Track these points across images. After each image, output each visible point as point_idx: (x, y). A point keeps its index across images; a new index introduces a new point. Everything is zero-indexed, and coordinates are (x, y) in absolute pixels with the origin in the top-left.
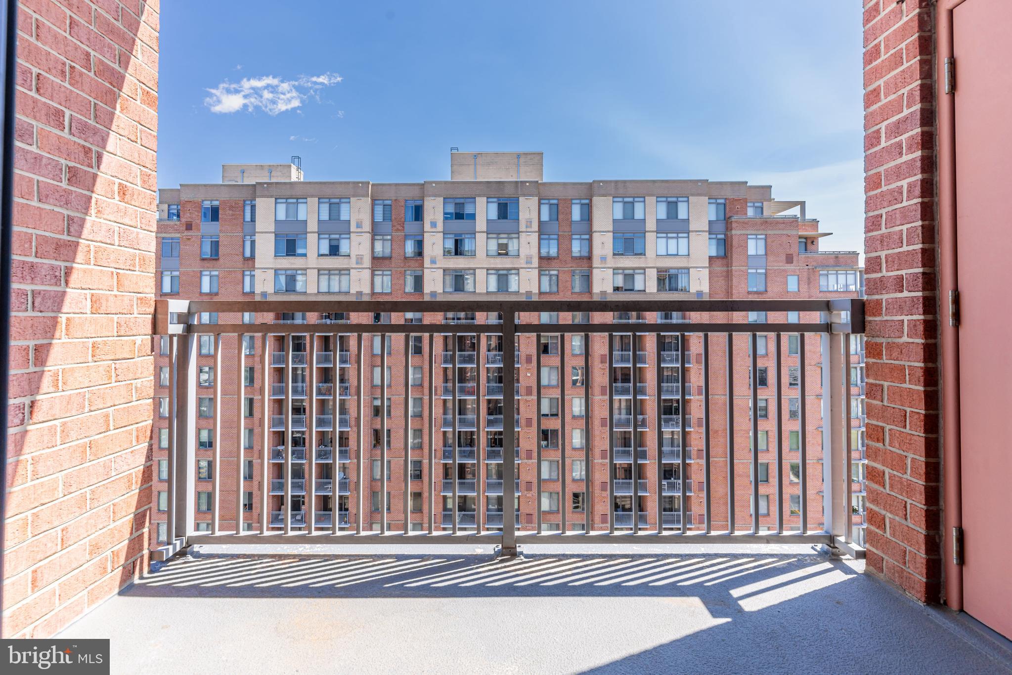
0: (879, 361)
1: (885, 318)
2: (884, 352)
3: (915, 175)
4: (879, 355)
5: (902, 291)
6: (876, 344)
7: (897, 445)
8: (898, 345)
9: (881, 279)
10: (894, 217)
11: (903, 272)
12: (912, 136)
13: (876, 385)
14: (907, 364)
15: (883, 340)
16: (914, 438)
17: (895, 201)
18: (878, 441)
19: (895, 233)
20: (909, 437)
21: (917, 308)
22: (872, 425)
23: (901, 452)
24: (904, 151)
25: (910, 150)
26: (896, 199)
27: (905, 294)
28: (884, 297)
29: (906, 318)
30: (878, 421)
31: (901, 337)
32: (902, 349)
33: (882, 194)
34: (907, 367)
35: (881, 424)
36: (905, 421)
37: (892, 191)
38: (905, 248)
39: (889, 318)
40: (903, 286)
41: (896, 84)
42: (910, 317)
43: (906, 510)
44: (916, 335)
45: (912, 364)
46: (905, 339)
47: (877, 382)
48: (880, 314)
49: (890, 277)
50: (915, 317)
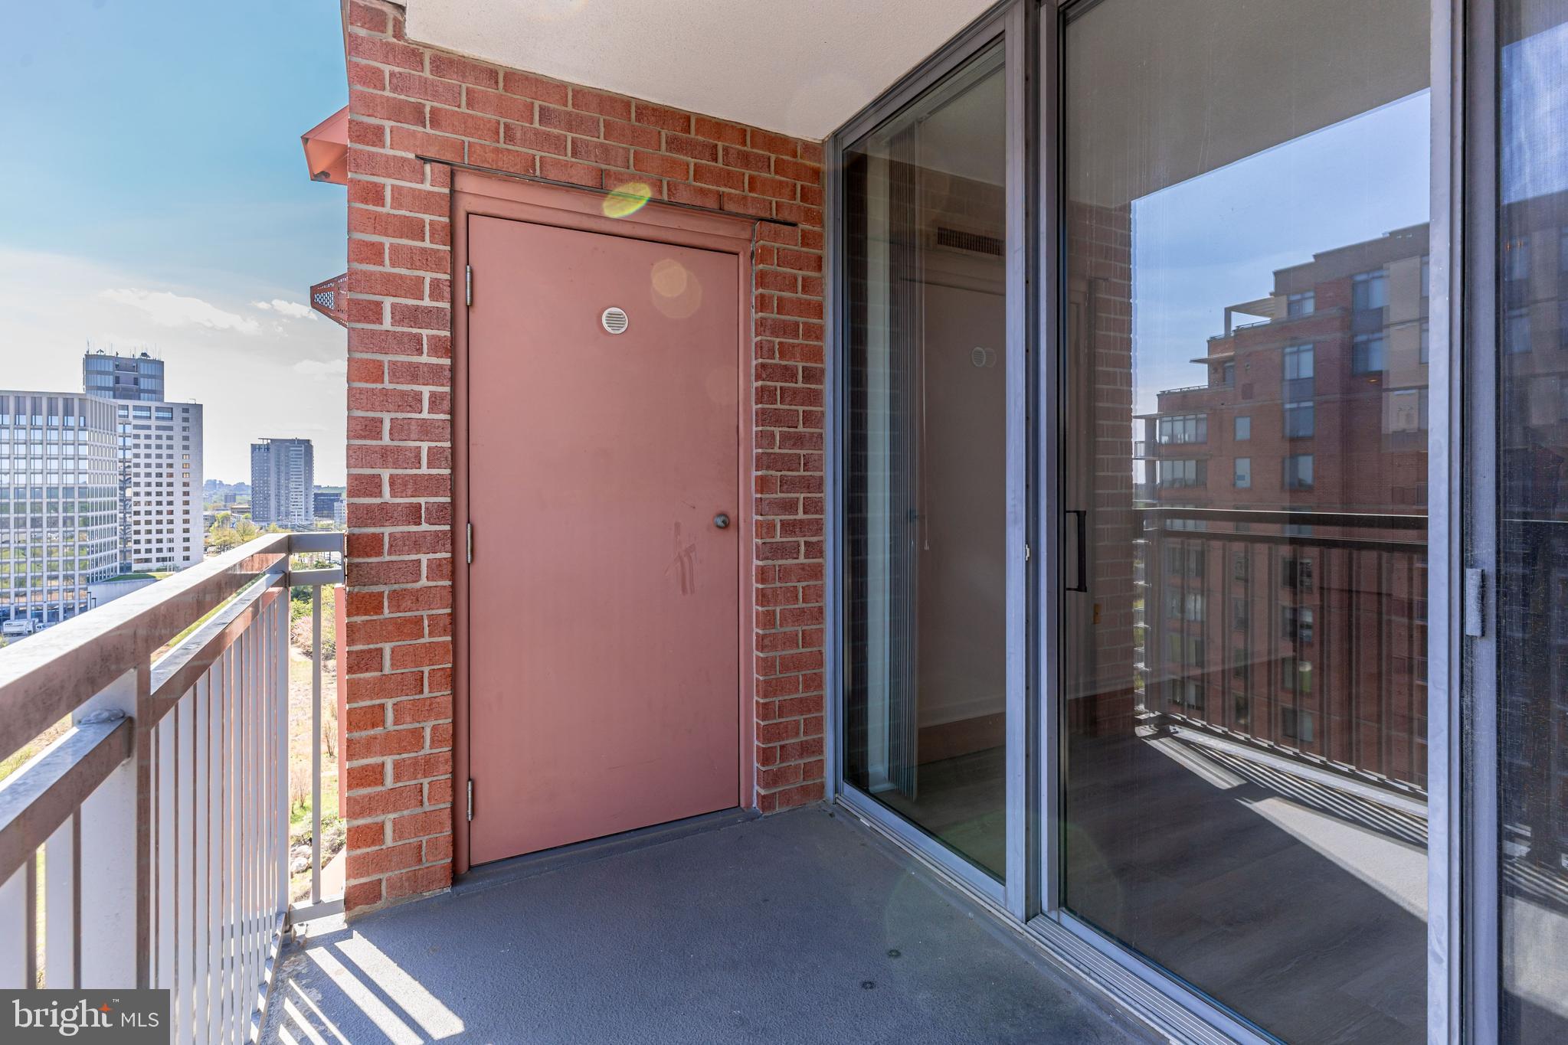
0: (375, 617)
1: (387, 558)
2: (386, 604)
3: (443, 385)
4: (379, 609)
5: (420, 524)
6: (371, 595)
7: (408, 719)
8: (411, 592)
9: (383, 507)
10: (406, 427)
11: (422, 500)
12: (438, 336)
13: (370, 651)
14: (425, 613)
15: (386, 590)
16: (438, 700)
17: (409, 408)
18: (373, 726)
19: (407, 449)
20: (428, 702)
21: (444, 545)
22: (361, 708)
23: (417, 725)
24: (425, 350)
25: (434, 351)
26: (410, 406)
27: (425, 527)
28: (387, 531)
29: (424, 558)
30: (372, 699)
31: (417, 581)
32: (419, 597)
33: (385, 393)
34: (425, 618)
35: (377, 702)
36: (422, 685)
37: (403, 394)
38: (424, 470)
39: (394, 558)
40: (420, 517)
41: (412, 258)
42: (431, 556)
43: (422, 795)
44: (442, 577)
45: (434, 612)
46: (424, 582)
47: (372, 646)
48: (380, 553)
49: (399, 504)
50: (438, 555)
